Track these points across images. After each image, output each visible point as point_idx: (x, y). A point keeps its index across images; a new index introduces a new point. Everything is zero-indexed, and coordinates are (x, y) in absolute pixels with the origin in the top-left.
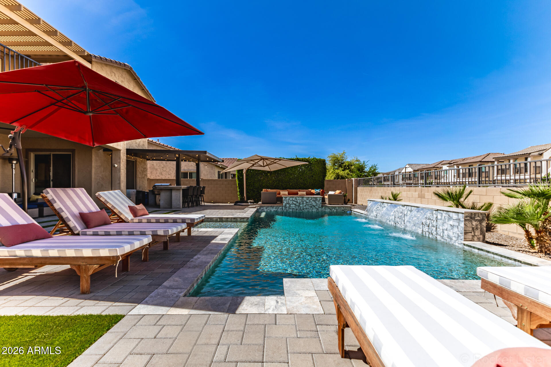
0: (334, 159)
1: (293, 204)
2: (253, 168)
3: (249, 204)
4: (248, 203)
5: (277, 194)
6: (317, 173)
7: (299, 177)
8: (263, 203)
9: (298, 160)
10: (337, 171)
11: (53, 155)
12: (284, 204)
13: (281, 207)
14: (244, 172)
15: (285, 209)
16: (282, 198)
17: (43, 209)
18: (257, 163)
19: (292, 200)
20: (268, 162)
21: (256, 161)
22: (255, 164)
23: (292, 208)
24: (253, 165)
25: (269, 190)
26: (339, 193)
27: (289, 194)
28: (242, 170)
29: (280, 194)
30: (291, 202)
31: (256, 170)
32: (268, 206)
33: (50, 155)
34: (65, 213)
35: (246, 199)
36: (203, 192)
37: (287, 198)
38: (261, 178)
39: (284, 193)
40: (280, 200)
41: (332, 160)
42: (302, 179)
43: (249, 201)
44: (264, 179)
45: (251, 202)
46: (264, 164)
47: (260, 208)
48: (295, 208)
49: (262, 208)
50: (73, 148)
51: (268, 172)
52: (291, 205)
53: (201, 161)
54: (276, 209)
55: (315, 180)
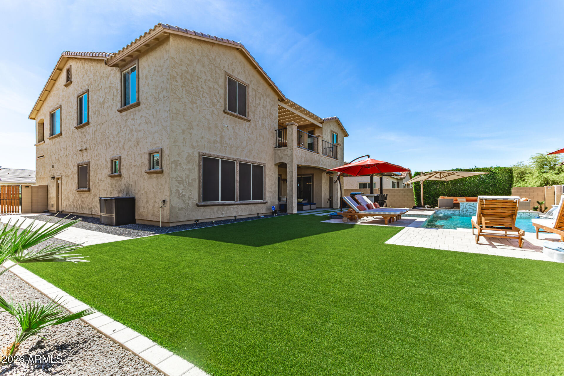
0: (541, 160)
1: (470, 208)
2: (430, 179)
3: (427, 208)
4: (425, 207)
5: (454, 200)
6: (501, 182)
7: (479, 185)
8: (440, 208)
9: (478, 170)
10: (545, 175)
11: (303, 177)
12: (461, 209)
13: (458, 211)
14: (421, 183)
15: (462, 213)
16: (459, 204)
17: (303, 207)
18: (434, 175)
19: (470, 205)
20: (445, 174)
21: (433, 174)
22: (431, 176)
23: (469, 212)
24: (430, 177)
25: (446, 198)
26: (525, 200)
27: (467, 201)
28: (420, 181)
29: (457, 201)
30: (468, 207)
31: (432, 181)
32: (445, 210)
33: (301, 178)
34: (309, 210)
35: (423, 204)
36: (386, 199)
37: (464, 204)
38: (437, 187)
39: (461, 200)
40: (457, 205)
41: (537, 161)
42: (482, 187)
43: (426, 206)
44: (440, 188)
45: (428, 207)
46: (440, 176)
47: (438, 211)
48: (472, 212)
49: (439, 211)
50: (312, 173)
51: (445, 182)
52: (468, 210)
53: (384, 176)
54: (453, 212)
55: (499, 188)
